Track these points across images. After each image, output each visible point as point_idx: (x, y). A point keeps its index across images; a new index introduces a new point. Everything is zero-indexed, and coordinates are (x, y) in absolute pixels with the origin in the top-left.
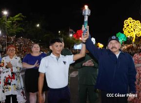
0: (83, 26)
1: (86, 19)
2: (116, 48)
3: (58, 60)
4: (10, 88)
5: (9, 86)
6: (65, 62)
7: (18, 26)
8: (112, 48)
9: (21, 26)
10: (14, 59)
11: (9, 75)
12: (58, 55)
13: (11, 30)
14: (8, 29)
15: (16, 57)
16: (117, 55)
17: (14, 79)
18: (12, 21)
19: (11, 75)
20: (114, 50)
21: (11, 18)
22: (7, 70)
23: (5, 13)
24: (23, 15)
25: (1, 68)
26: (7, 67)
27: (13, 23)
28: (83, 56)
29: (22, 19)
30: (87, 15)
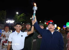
0: (33, 16)
1: (35, 12)
2: (52, 29)
3: (18, 34)
4: (4, 47)
5: (4, 46)
6: (22, 36)
7: (23, 18)
8: (50, 29)
9: (24, 19)
10: (7, 33)
11: (4, 41)
12: (19, 32)
13: (20, 20)
14: (18, 20)
15: (9, 32)
16: (52, 33)
17: (6, 43)
18: (20, 16)
19: (5, 41)
20: (51, 30)
21: (20, 15)
22: (3, 38)
23: (17, 13)
24: (25, 14)
25: (1, 37)
26: (3, 37)
27: (20, 18)
28: (32, 33)
29: (24, 16)
30: (35, 10)
